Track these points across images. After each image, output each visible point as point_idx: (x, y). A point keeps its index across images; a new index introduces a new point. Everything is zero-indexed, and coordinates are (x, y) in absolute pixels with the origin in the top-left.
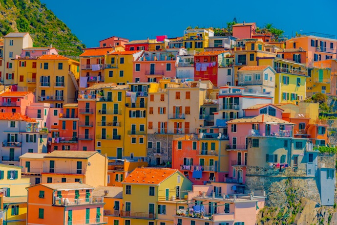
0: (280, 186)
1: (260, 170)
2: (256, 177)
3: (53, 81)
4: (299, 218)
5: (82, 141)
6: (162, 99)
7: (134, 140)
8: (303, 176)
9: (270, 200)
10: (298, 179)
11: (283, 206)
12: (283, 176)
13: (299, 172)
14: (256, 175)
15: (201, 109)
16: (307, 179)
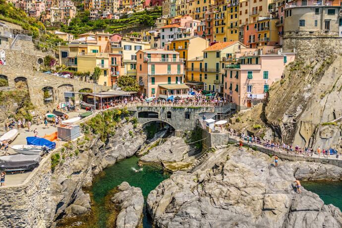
0: (310, 45)
1: (292, 33)
2: (289, 39)
3: (201, 9)
4: (327, 69)
5: (207, 36)
6: (247, 5)
7: (232, 32)
8: (335, 36)
9: (300, 56)
10: (330, 39)
11: (312, 60)
12: (312, 37)
13: (330, 34)
14: (289, 38)
15: (269, 6)
16: (339, 39)
